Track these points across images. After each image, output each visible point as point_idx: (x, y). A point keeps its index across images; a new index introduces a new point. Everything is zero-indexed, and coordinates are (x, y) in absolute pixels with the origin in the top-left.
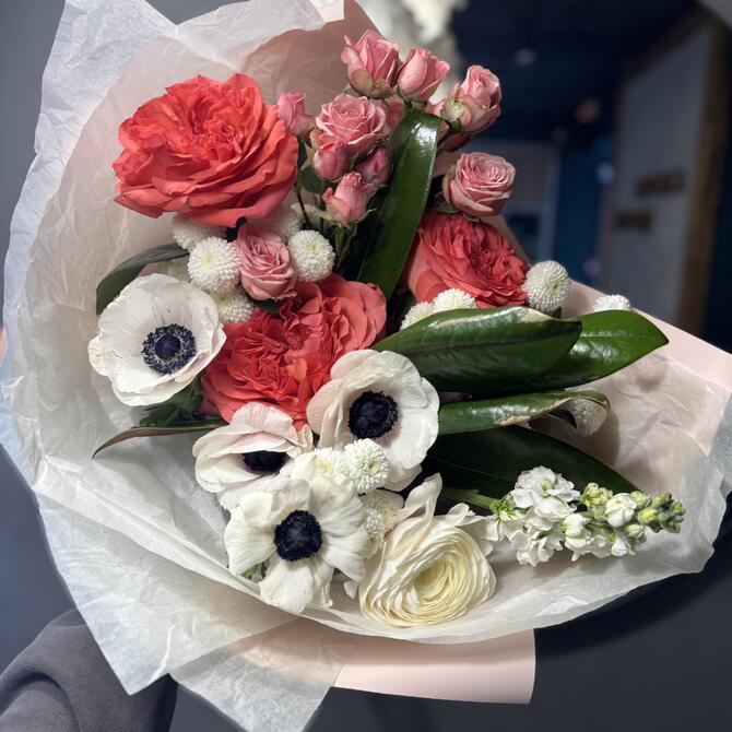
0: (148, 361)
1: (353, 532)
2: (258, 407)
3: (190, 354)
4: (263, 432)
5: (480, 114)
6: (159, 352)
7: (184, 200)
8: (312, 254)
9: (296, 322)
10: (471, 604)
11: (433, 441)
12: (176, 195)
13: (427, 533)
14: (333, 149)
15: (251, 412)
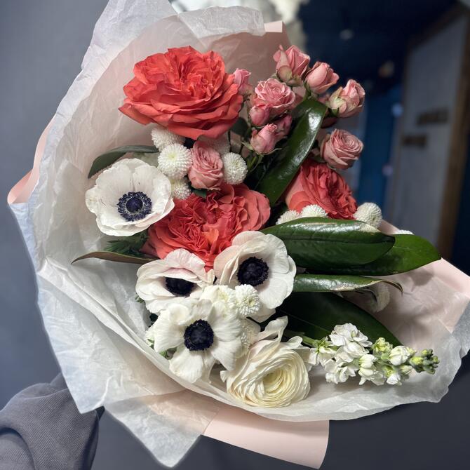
0: (120, 211)
1: (233, 340)
2: (185, 252)
3: (148, 212)
4: (184, 269)
5: (352, 107)
6: (129, 206)
7: (170, 116)
8: (235, 168)
9: (216, 206)
10: (294, 400)
11: (288, 294)
12: (165, 112)
13: (277, 351)
14: (264, 108)
15: (180, 254)
